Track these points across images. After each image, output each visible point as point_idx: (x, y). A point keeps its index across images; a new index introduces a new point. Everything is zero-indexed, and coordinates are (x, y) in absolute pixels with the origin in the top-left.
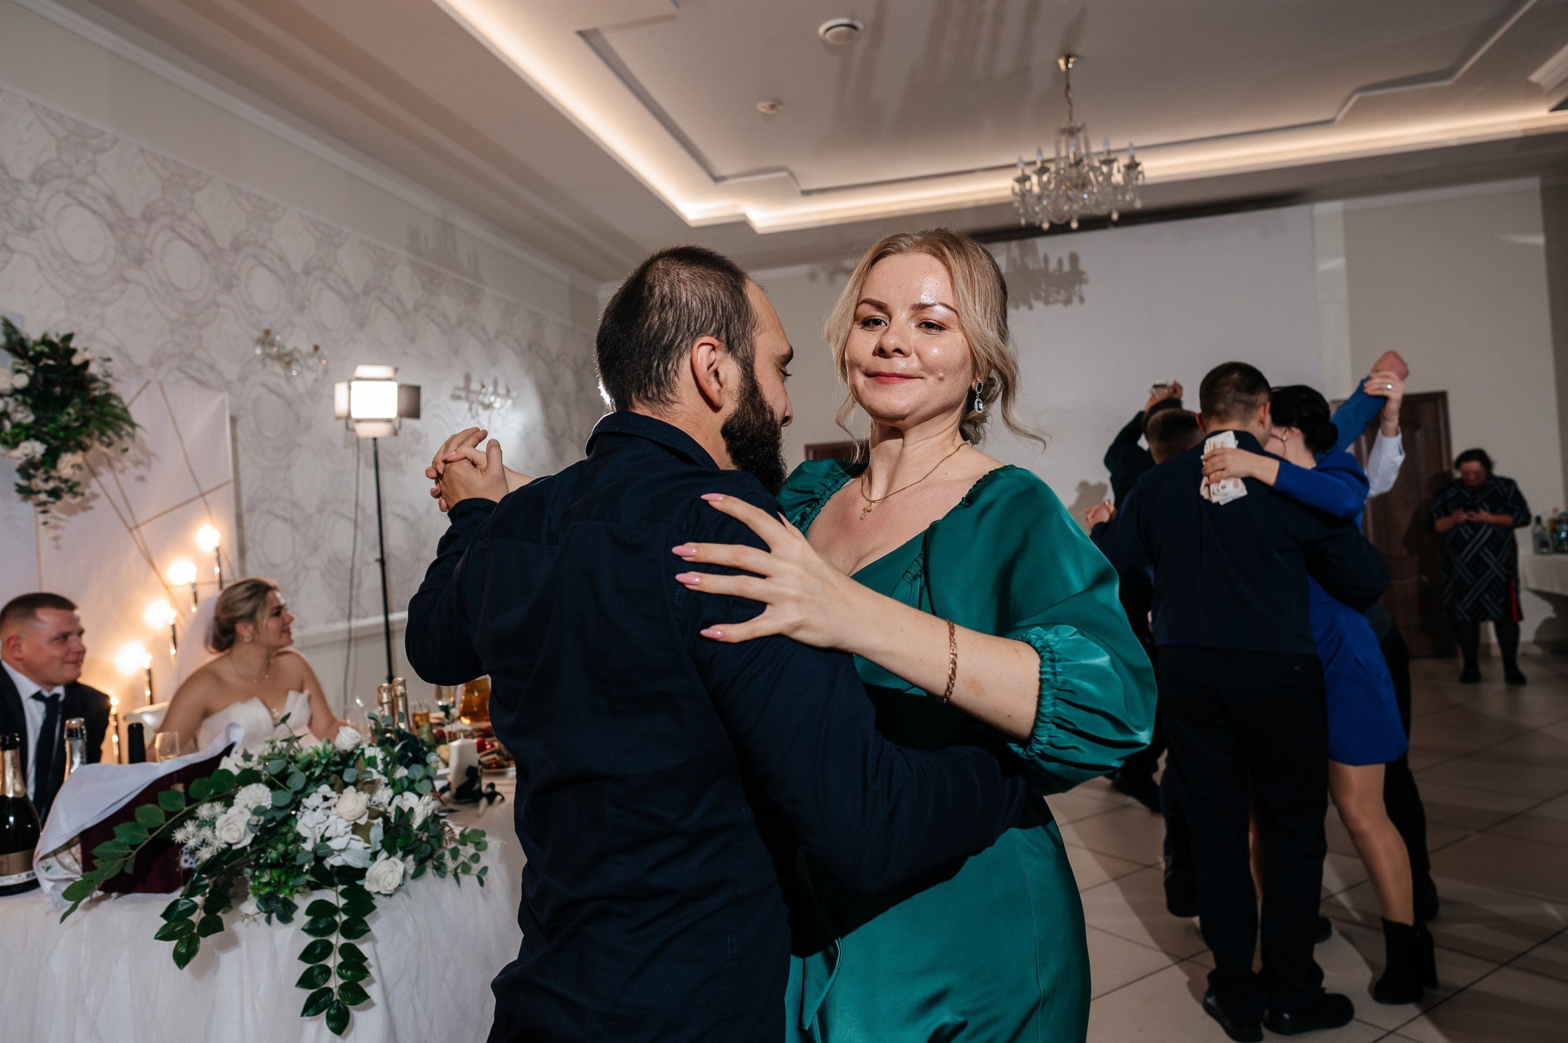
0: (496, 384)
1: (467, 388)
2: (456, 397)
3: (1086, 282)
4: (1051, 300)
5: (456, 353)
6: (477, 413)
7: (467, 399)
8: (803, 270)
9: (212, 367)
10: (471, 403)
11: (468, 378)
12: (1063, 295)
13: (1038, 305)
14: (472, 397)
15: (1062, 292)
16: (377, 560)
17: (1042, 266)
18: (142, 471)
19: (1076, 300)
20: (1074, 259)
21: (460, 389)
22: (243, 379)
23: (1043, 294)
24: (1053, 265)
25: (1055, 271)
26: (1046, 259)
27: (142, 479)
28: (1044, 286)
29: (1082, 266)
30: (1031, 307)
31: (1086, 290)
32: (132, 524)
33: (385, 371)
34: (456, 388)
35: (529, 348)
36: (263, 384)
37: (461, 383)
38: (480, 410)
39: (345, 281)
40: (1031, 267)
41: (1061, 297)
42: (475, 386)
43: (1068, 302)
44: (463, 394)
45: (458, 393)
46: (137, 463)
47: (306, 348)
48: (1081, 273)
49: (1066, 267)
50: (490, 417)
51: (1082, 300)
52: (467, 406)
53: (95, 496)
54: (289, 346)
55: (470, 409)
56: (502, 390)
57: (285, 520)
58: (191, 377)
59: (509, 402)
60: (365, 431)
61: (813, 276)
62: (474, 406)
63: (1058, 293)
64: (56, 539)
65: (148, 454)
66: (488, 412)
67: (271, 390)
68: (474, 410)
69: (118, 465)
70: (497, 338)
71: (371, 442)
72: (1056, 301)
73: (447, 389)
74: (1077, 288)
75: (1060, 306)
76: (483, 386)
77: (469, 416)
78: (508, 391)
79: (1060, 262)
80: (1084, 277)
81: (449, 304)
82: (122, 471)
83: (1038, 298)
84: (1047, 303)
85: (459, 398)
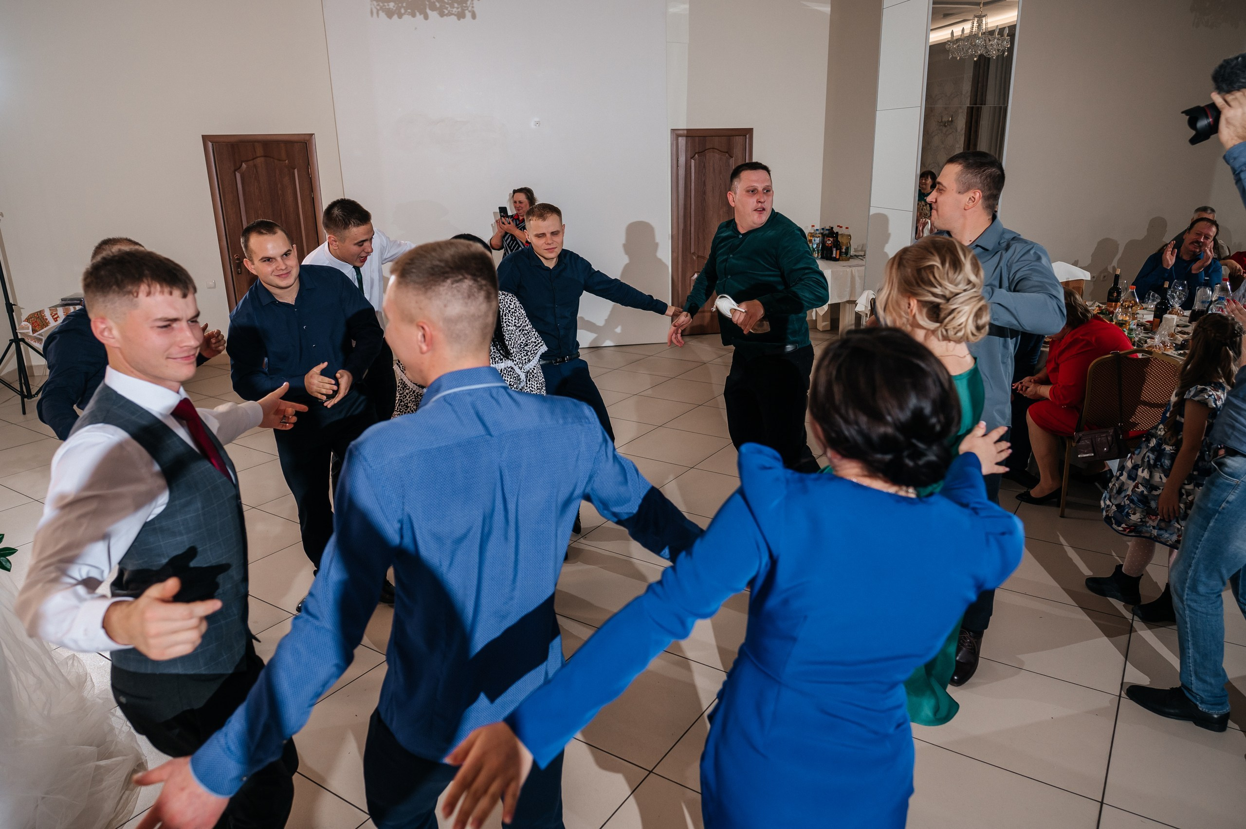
4: (446, 12)
12: (456, 9)
13: (433, 15)
15: (456, 5)
19: (468, 15)
30: (426, 17)
41: (455, 11)
43: (461, 16)
51: (474, 16)
63: (452, 7)
72: (450, 14)
75: (454, 18)
83: (433, 8)
84: (442, 15)
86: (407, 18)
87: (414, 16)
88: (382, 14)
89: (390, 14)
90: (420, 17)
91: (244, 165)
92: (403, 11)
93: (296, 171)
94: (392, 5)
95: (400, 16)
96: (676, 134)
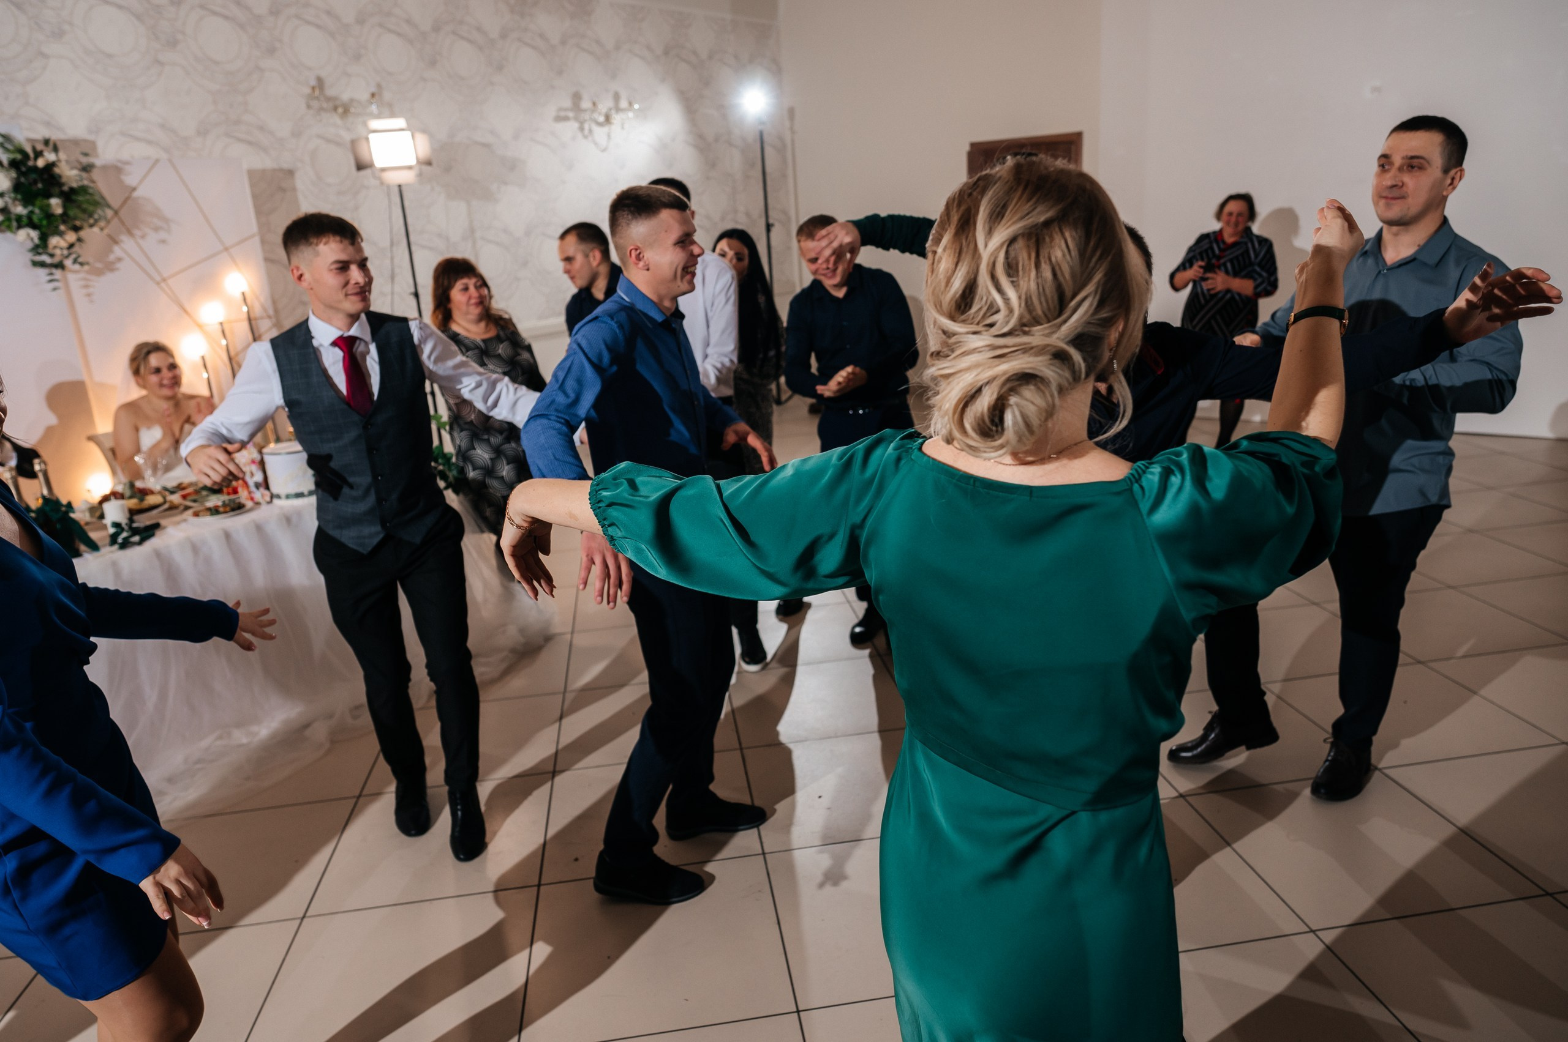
0: (617, 97)
1: (576, 106)
2: (559, 119)
5: (560, 73)
6: (590, 131)
7: (576, 119)
9: (261, 128)
10: (582, 123)
11: (577, 97)
14: (587, 116)
16: (411, 294)
18: (163, 235)
21: (566, 110)
22: (296, 134)
27: (163, 242)
32: (158, 278)
33: (400, 122)
34: (560, 109)
35: (666, 53)
36: (319, 136)
37: (567, 103)
38: (596, 130)
39: (408, 21)
42: (586, 104)
44: (571, 114)
45: (562, 114)
46: (156, 229)
47: (364, 96)
50: (609, 136)
52: (576, 125)
53: (119, 260)
54: (345, 97)
55: (582, 129)
56: (624, 104)
58: (240, 140)
59: (631, 114)
60: (394, 178)
62: (586, 126)
64: (89, 295)
65: (166, 220)
66: (606, 128)
67: (329, 141)
68: (586, 132)
69: (137, 232)
70: (617, 48)
71: (396, 190)
73: (551, 111)
76: (594, 104)
77: (579, 135)
78: (631, 104)
81: (548, 23)
82: (143, 237)
85: (566, 119)
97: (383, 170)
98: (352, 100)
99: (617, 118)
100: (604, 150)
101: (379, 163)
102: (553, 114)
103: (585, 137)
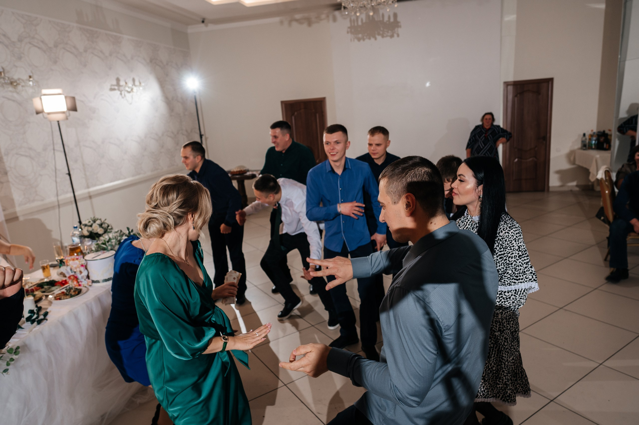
0: (134, 80)
1: (118, 84)
2: (112, 90)
3: (400, 27)
4: (385, 35)
5: (110, 69)
6: (125, 95)
7: (119, 90)
8: (277, 19)
10: (121, 91)
11: (118, 80)
12: (390, 33)
13: (379, 38)
15: (390, 32)
17: (381, 19)
19: (395, 35)
20: (395, 15)
21: (114, 85)
23: (381, 32)
24: (386, 19)
25: (387, 21)
26: (383, 15)
28: (382, 29)
29: (399, 19)
30: (376, 39)
31: (400, 31)
33: (59, 91)
34: (112, 85)
35: (151, 61)
36: (3, 97)
37: (114, 82)
38: (127, 94)
39: (43, 42)
40: (376, 19)
41: (389, 34)
42: (122, 83)
43: (392, 36)
44: (116, 88)
45: (113, 87)
47: (25, 77)
48: (398, 22)
49: (392, 20)
50: (132, 97)
51: (398, 36)
52: (119, 92)
54: (15, 77)
55: (121, 94)
56: (137, 83)
57: (26, 156)
59: (141, 88)
60: (55, 118)
61: (282, 22)
62: (123, 93)
63: (388, 32)
66: (131, 94)
67: (9, 99)
68: (123, 95)
70: (132, 58)
71: (57, 124)
72: (387, 36)
73: (107, 86)
74: (396, 29)
75: (388, 38)
76: (126, 83)
77: (120, 97)
78: (140, 83)
79: (389, 17)
80: (399, 24)
81: (104, 46)
83: (379, 34)
84: (383, 37)
85: (114, 89)
86: (367, 41)
87: (370, 39)
88: (356, 40)
89: (359, 40)
90: (373, 39)
91: (296, 113)
92: (365, 37)
93: (317, 115)
94: (360, 36)
95: (364, 40)
96: (507, 84)
97: (49, 114)
98: (19, 79)
99: (135, 89)
100: (131, 104)
101: (46, 110)
102: (109, 87)
103: (123, 98)
